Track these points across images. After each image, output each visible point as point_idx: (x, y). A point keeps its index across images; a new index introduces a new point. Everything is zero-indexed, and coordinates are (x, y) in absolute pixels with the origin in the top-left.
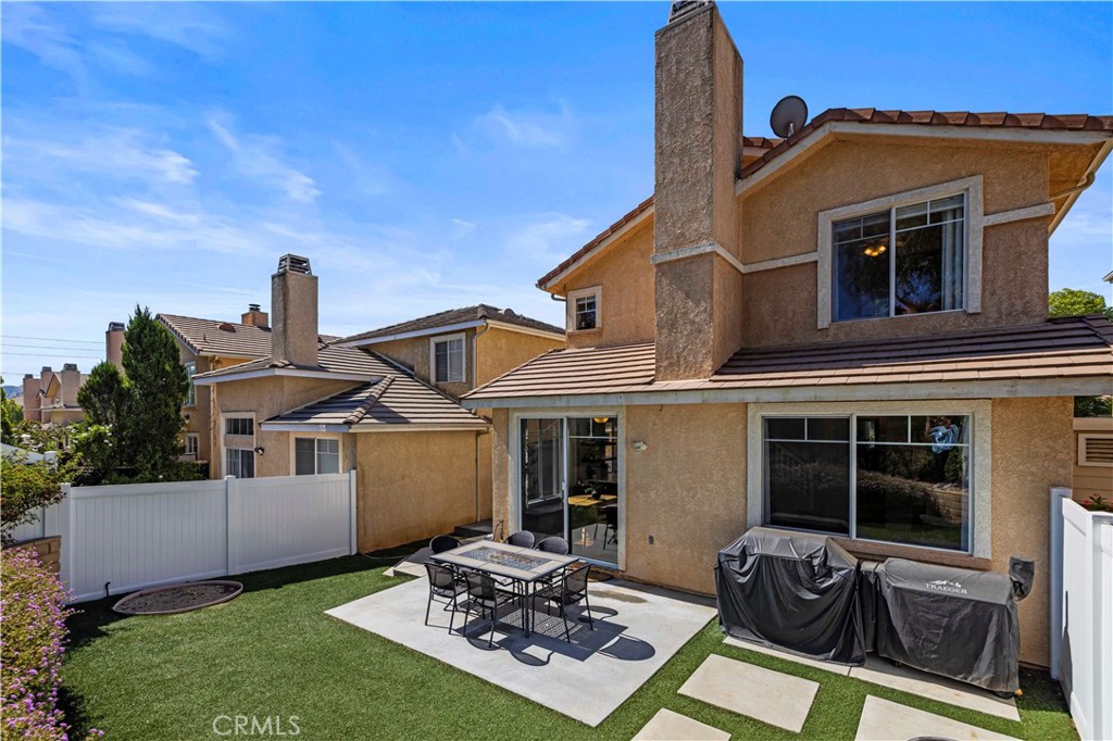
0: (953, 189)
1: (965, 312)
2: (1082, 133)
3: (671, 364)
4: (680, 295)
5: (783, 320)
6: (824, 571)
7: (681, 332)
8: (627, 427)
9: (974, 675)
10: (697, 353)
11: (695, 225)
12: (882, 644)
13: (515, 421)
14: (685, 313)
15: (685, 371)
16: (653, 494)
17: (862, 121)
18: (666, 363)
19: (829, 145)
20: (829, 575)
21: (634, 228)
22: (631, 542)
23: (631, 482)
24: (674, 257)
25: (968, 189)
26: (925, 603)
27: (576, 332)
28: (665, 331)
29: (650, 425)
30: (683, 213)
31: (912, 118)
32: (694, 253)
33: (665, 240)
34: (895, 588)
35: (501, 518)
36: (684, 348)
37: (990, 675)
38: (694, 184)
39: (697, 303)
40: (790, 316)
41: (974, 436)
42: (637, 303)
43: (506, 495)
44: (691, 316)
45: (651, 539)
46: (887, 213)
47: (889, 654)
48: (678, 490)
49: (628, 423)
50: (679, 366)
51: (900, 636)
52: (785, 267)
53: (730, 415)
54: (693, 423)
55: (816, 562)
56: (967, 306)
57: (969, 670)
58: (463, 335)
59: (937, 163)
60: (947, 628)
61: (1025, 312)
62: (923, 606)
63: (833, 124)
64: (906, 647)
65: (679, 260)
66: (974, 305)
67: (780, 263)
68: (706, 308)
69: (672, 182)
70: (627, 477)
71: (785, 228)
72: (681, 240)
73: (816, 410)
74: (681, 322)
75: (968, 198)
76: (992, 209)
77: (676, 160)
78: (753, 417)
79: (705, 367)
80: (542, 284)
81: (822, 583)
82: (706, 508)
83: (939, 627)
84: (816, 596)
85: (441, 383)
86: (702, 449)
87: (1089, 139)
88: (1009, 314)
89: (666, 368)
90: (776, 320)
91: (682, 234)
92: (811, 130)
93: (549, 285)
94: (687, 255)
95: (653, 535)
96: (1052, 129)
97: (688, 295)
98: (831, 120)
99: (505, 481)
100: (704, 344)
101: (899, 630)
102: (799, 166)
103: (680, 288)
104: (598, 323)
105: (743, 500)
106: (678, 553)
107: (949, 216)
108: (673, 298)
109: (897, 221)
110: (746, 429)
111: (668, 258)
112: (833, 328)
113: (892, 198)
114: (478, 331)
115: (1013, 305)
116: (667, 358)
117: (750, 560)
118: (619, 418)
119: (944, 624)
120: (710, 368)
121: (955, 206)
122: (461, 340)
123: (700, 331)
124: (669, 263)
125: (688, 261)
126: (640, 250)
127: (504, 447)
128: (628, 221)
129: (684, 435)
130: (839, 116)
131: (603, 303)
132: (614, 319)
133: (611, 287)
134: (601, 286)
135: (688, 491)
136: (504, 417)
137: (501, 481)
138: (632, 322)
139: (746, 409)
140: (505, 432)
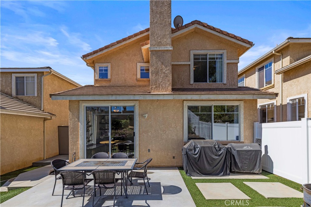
0: (221, 52)
1: (223, 83)
2: (247, 44)
3: (156, 87)
4: (160, 63)
5: (181, 80)
6: (219, 149)
7: (160, 76)
8: (139, 109)
9: (255, 170)
10: (166, 84)
11: (165, 40)
12: (232, 168)
13: (83, 107)
14: (162, 70)
15: (162, 90)
16: (150, 134)
17: (204, 26)
18: (154, 86)
19: (192, 32)
20: (220, 150)
21: (125, 44)
22: (141, 153)
23: (141, 130)
24: (158, 49)
25: (223, 53)
26: (244, 153)
27: (100, 79)
28: (154, 75)
29: (149, 108)
30: (161, 34)
31: (216, 29)
32: (165, 49)
33: (154, 43)
34: (237, 150)
35: (74, 152)
36: (161, 82)
37: (259, 169)
38: (164, 26)
39: (166, 67)
40: (183, 79)
41: (240, 110)
42: (125, 72)
43: (77, 141)
44: (164, 71)
45: (149, 150)
46: (206, 55)
47: (235, 170)
48: (159, 131)
49: (139, 108)
50: (159, 88)
51: (238, 164)
52: (181, 65)
53: (177, 105)
54: (165, 108)
55: (216, 147)
56: (224, 82)
57: (253, 169)
58: (36, 75)
59: (217, 45)
60: (249, 159)
61: (234, 85)
62: (244, 154)
63: (197, 25)
64: (240, 167)
65: (159, 51)
66: (225, 82)
67: (180, 63)
68: (169, 69)
69: (156, 23)
70: (139, 128)
71: (181, 53)
72: (160, 44)
73: (203, 103)
74: (160, 73)
75: (224, 55)
76: (228, 59)
77: (158, 16)
78: (185, 105)
79: (169, 89)
80: (84, 57)
81: (219, 153)
82: (170, 137)
83: (248, 159)
84: (218, 157)
85: (19, 96)
86: (168, 116)
87: (248, 46)
88: (231, 85)
89: (154, 88)
90: (179, 80)
91: (160, 42)
92: (191, 24)
93: (88, 58)
94: (163, 49)
95: (150, 149)
96: (242, 41)
97: (162, 63)
98: (196, 23)
99: (77, 135)
100: (168, 81)
101: (238, 162)
102: (185, 36)
103: (160, 61)
104: (109, 77)
105: (182, 133)
106: (159, 154)
107: (218, 59)
108: (157, 64)
109: (209, 58)
110: (183, 110)
111: (156, 49)
112: (194, 84)
113: (208, 51)
114: (45, 74)
115: (232, 83)
116: (155, 85)
117: (197, 150)
118: (136, 105)
119: (249, 158)
120: (171, 89)
121: (220, 57)
122: (34, 77)
123: (167, 76)
124: (156, 51)
125: (162, 52)
126: (126, 53)
127: (76, 119)
128: (123, 41)
129: (162, 112)
130: (199, 23)
131: (111, 70)
132: (116, 76)
133: (114, 64)
134: (110, 64)
135: (163, 131)
136: (76, 106)
137: (74, 135)
138: (123, 78)
139: (183, 102)
140: (77, 113)
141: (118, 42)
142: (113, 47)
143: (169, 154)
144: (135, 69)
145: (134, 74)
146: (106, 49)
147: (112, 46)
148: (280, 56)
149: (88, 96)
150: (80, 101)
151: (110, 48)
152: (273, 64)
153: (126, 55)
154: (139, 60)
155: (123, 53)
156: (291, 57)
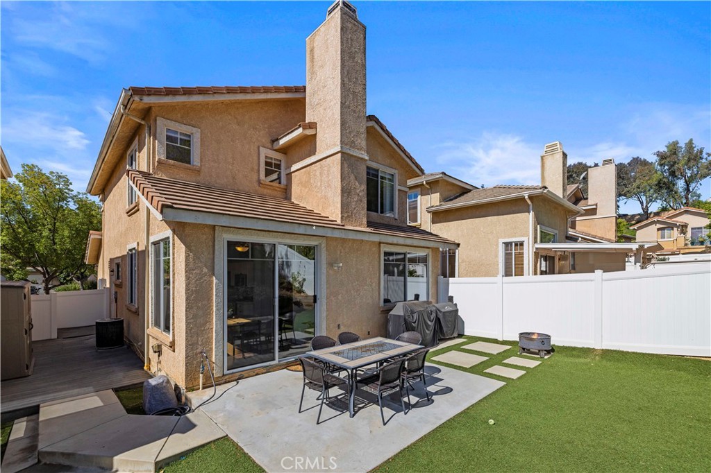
0: (392, 171)
1: (394, 218)
3: (348, 216)
4: (352, 177)
7: (353, 199)
10: (360, 213)
11: (359, 140)
14: (355, 188)
15: (355, 222)
22: (328, 332)
23: (328, 291)
25: (395, 174)
28: (346, 195)
29: (339, 252)
32: (360, 155)
33: (345, 139)
35: (199, 350)
36: (354, 209)
38: (358, 117)
39: (360, 185)
41: (429, 261)
42: (234, 159)
43: (207, 322)
44: (358, 191)
45: (339, 326)
46: (377, 170)
47: (440, 337)
50: (352, 218)
51: (444, 329)
53: (373, 249)
54: (359, 253)
59: (389, 159)
61: (404, 222)
65: (353, 156)
66: (396, 216)
68: (364, 190)
69: (349, 107)
70: (326, 288)
72: (353, 144)
74: (353, 193)
76: (399, 184)
78: (382, 251)
79: (363, 222)
80: (136, 93)
82: (364, 300)
86: (362, 267)
87: (420, 173)
88: (401, 222)
91: (353, 142)
93: (148, 100)
95: (340, 323)
97: (356, 179)
99: (206, 309)
100: (363, 208)
103: (353, 173)
104: (195, 161)
105: (378, 293)
106: (352, 330)
108: (350, 177)
109: (380, 176)
110: (379, 257)
113: (380, 166)
115: (402, 219)
116: (346, 212)
118: (321, 247)
121: (391, 178)
123: (361, 201)
125: (356, 159)
126: (236, 118)
127: (205, 270)
128: (241, 92)
129: (355, 259)
130: (377, 121)
131: (201, 145)
132: (212, 164)
133: (209, 134)
134: (199, 130)
135: (357, 292)
136: (205, 237)
137: (198, 308)
138: (228, 173)
139: (380, 246)
140: (206, 254)
141: (230, 90)
142: (215, 95)
143: (364, 328)
144: (256, 158)
145: (252, 169)
146: (199, 94)
147: (215, 93)
148: (428, 189)
149: (255, 220)
150: (217, 228)
151: (211, 96)
152: (419, 196)
153: (236, 120)
154: (264, 141)
155: (230, 114)
156: (440, 194)
